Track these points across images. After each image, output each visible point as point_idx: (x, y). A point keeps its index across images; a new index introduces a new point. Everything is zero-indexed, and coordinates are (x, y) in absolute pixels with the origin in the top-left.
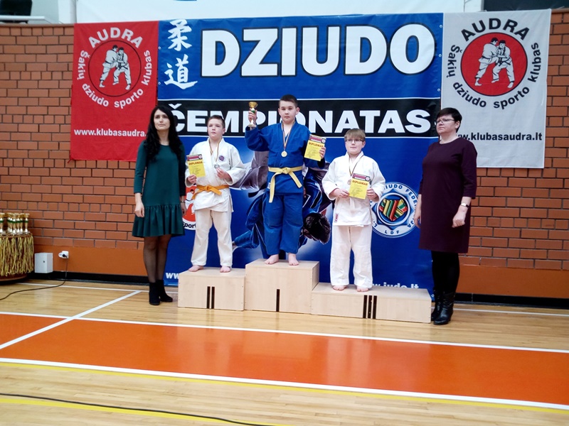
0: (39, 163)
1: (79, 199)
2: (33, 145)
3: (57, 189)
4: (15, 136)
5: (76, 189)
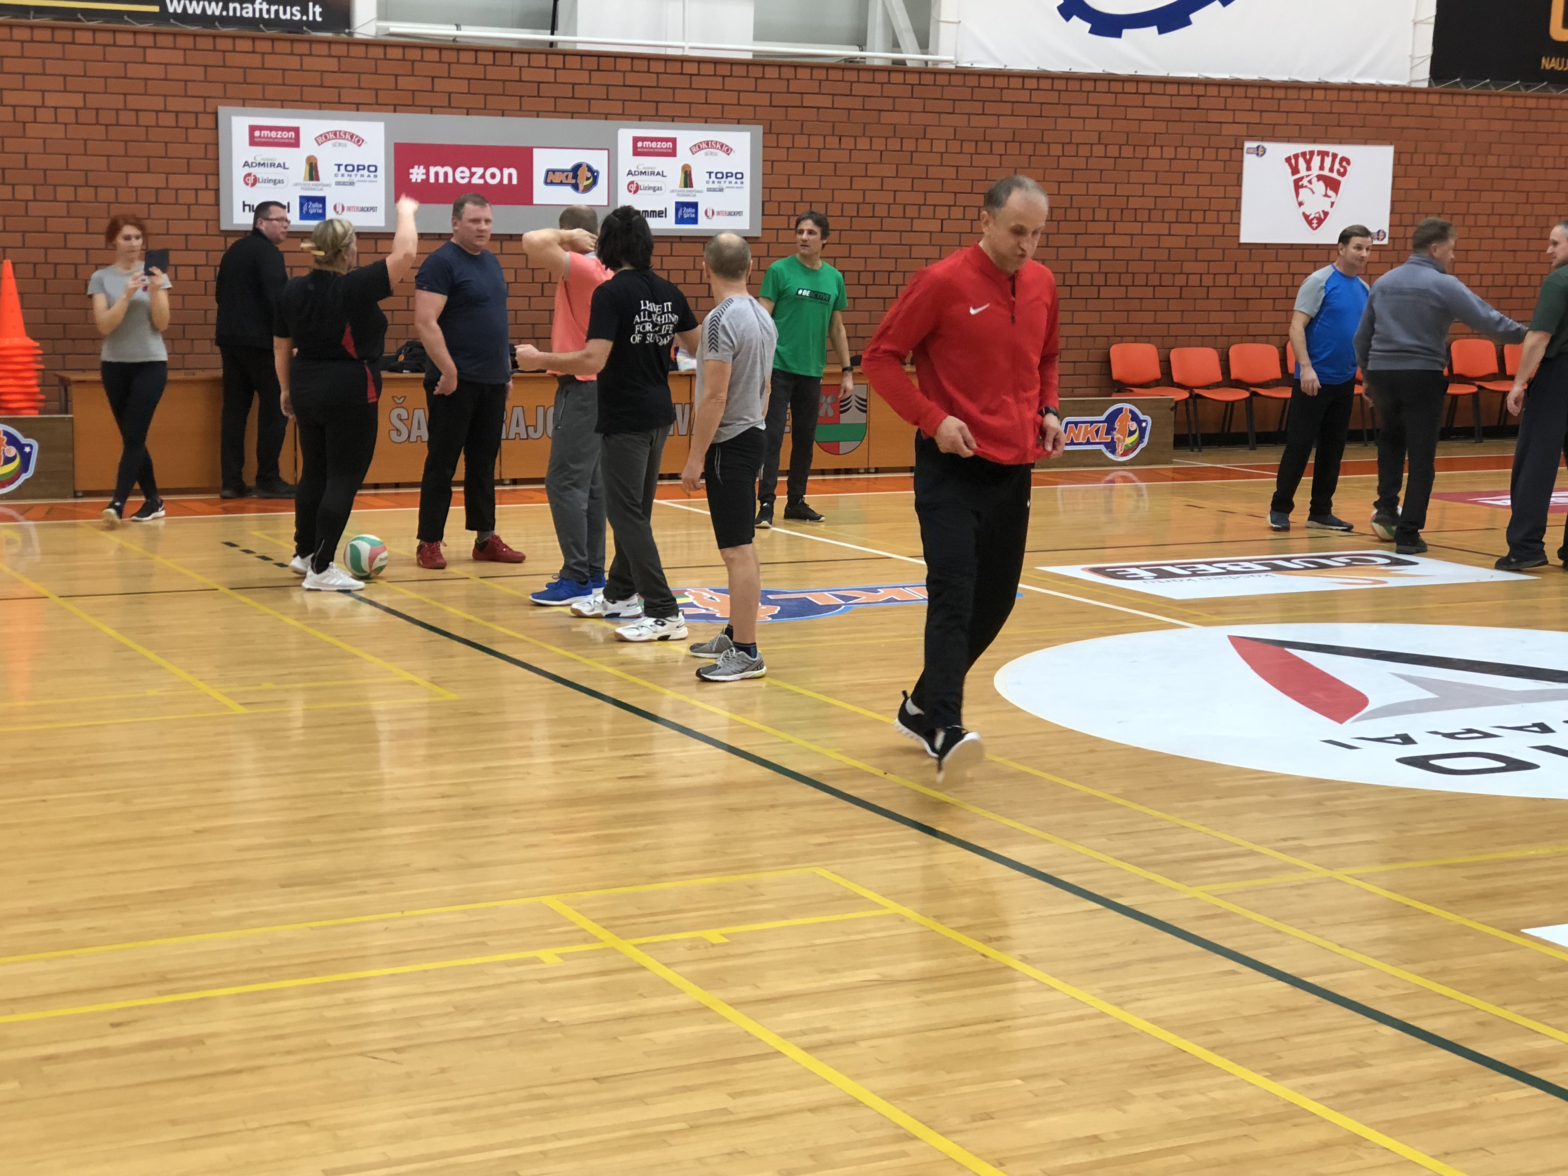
4: (906, 238)
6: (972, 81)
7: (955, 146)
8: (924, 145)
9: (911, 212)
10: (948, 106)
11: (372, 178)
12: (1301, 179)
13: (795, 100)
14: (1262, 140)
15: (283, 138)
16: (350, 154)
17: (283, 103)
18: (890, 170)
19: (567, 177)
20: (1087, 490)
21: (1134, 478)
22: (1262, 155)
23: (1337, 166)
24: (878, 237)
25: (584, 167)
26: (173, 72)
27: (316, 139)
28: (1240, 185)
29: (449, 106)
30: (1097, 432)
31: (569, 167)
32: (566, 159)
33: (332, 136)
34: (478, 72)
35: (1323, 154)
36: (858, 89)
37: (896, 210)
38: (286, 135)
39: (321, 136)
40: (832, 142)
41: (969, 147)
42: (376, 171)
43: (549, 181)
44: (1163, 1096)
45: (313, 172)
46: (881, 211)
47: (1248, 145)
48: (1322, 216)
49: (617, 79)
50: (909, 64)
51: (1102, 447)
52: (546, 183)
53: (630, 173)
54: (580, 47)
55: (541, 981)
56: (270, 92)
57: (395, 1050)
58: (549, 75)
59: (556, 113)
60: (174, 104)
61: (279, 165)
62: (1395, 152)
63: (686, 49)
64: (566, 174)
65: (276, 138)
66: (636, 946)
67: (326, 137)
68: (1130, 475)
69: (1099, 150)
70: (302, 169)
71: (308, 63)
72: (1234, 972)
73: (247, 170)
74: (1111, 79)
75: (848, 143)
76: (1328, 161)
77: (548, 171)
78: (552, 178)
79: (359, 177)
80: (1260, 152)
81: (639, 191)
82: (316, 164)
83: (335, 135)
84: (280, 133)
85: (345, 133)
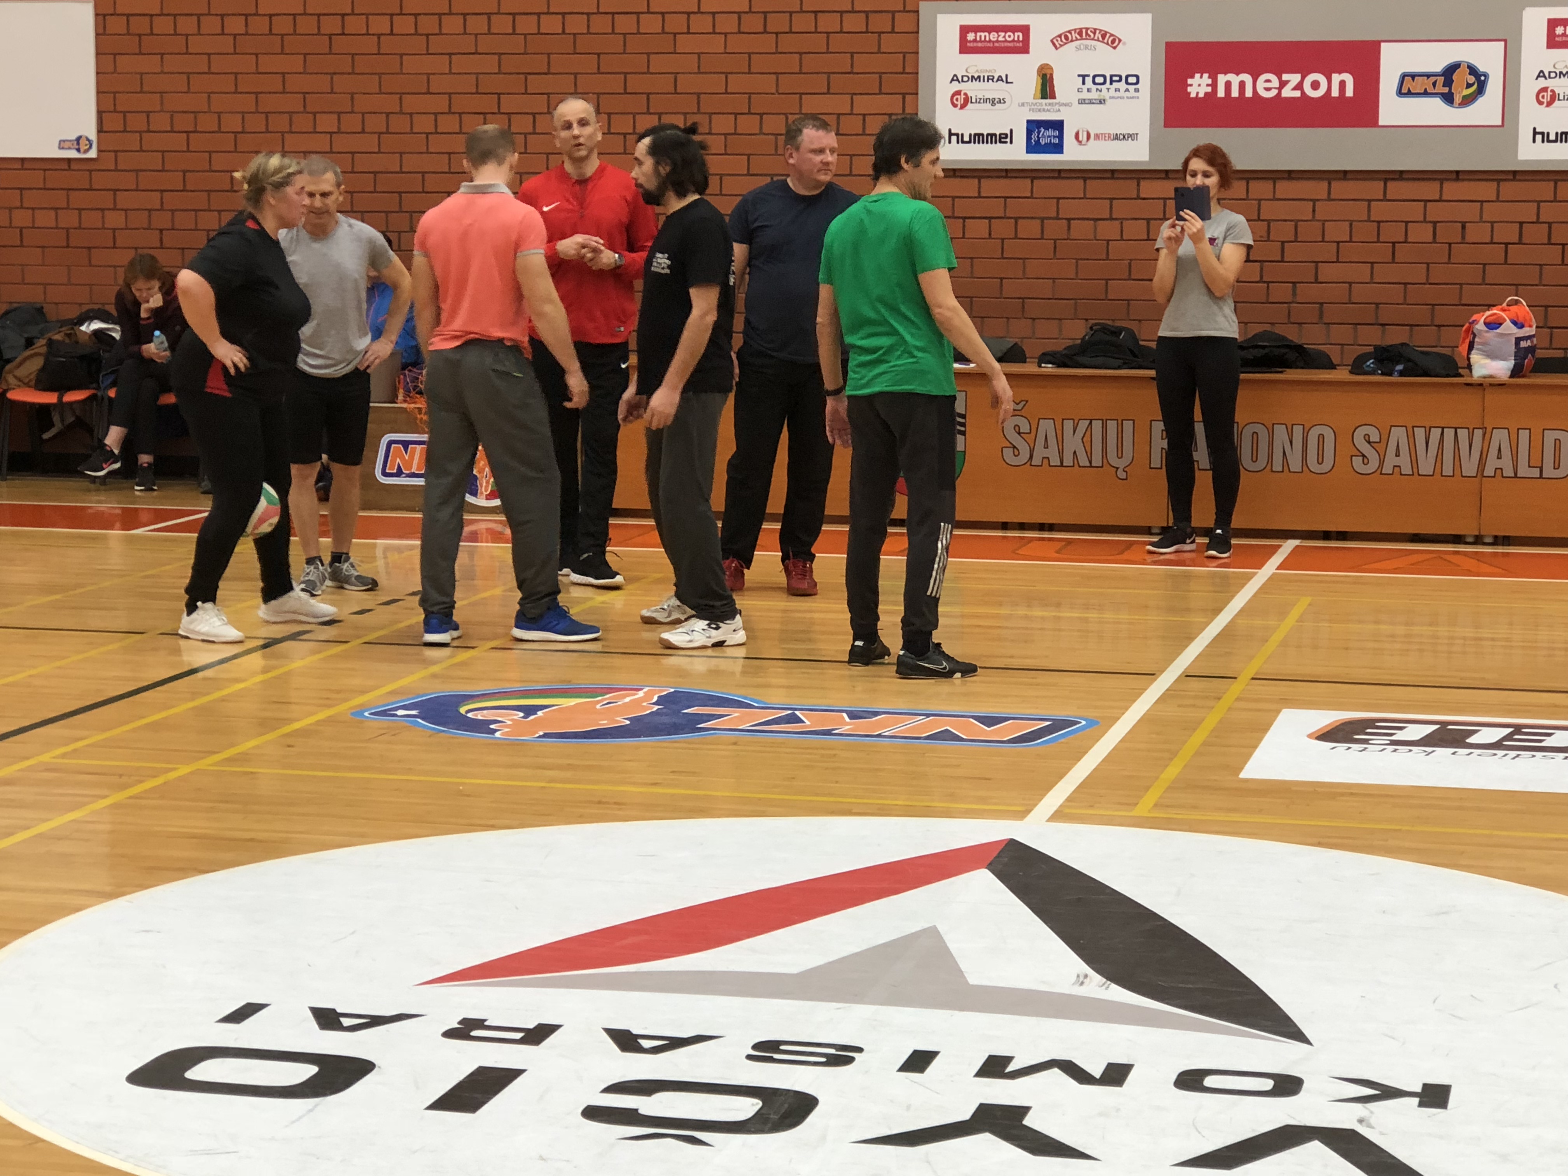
11: (1132, 93)
15: (1006, 41)
16: (1101, 60)
19: (1434, 84)
25: (1464, 67)
27: (1052, 41)
31: (1439, 68)
32: (1433, 57)
33: (1075, 35)
38: (1010, 36)
39: (1060, 36)
42: (1137, 83)
43: (1404, 90)
45: (1047, 88)
52: (1400, 93)
53: (1541, 75)
61: (1000, 79)
64: (1433, 79)
65: (997, 41)
67: (1066, 38)
70: (1033, 82)
77: (1404, 76)
78: (1410, 85)
79: (1112, 92)
81: (1557, 103)
82: (1051, 75)
83: (1080, 34)
84: (1002, 34)
85: (1094, 31)
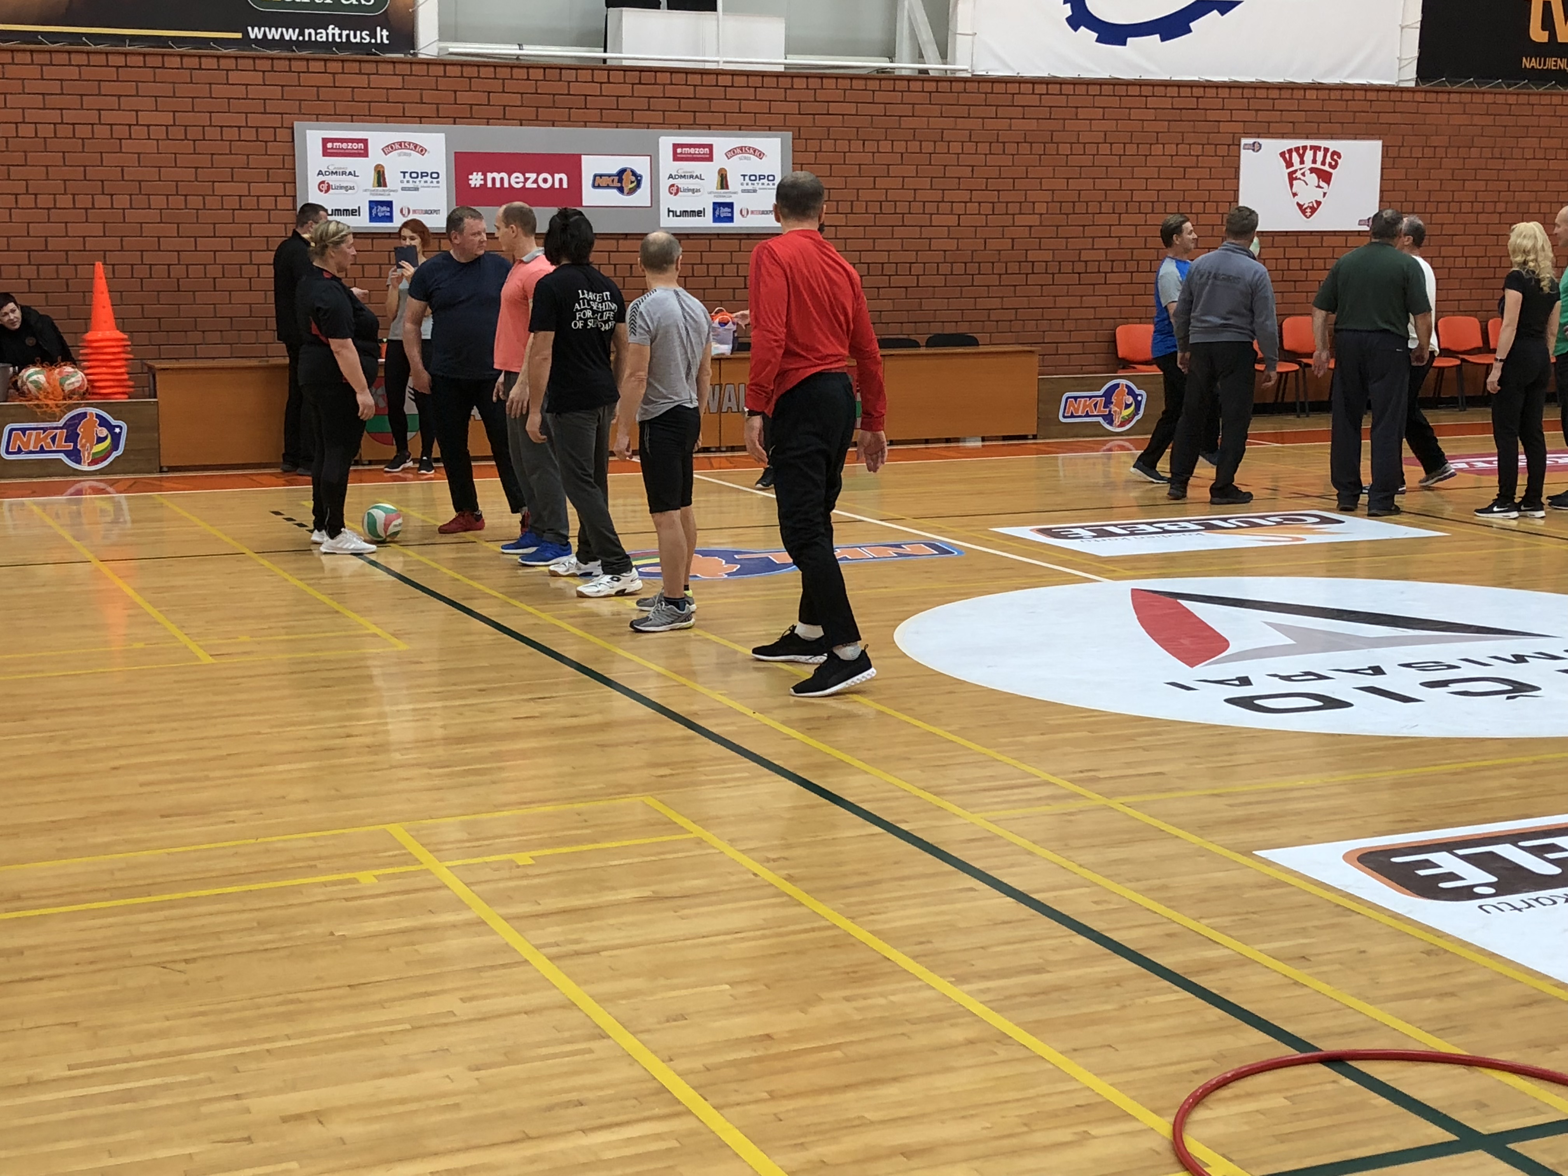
0: (959, 268)
1: (1011, 315)
2: (952, 244)
3: (982, 303)
4: (926, 232)
5: (1007, 303)
6: (987, 87)
7: (970, 147)
8: (941, 147)
9: (931, 208)
10: (964, 111)
11: (435, 184)
12: (1296, 171)
13: (822, 108)
14: (1258, 137)
15: (353, 149)
16: (414, 162)
17: (353, 117)
18: (911, 170)
19: (613, 181)
20: (1085, 458)
21: (1131, 447)
22: (1258, 151)
23: (1328, 159)
24: (899, 232)
25: (629, 172)
26: (253, 92)
27: (383, 150)
28: (1237, 177)
29: (504, 119)
30: (1095, 405)
31: (615, 172)
32: (611, 165)
33: (397, 146)
34: (530, 87)
35: (1316, 149)
36: (879, 97)
37: (917, 207)
38: (355, 146)
39: (387, 146)
40: (857, 145)
41: (983, 148)
42: (438, 177)
43: (596, 185)
44: (847, 999)
45: (381, 179)
46: (902, 207)
47: (1244, 141)
48: (1315, 205)
49: (657, 91)
50: (932, 73)
51: (1100, 419)
52: (594, 186)
53: (671, 177)
54: (625, 63)
55: (346, 900)
56: (341, 107)
57: (186, 961)
58: (595, 89)
59: (602, 122)
60: (253, 120)
62: (1383, 146)
63: (721, 63)
64: (612, 178)
65: (348, 149)
66: (448, 868)
67: (392, 147)
68: (1127, 444)
69: (1105, 149)
70: (371, 177)
71: (375, 80)
72: (972, 889)
73: (321, 178)
74: (1115, 83)
75: (871, 146)
76: (1320, 155)
77: (595, 176)
78: (599, 181)
79: (422, 184)
80: (1256, 148)
81: (680, 193)
82: (383, 172)
83: (401, 145)
84: (350, 144)
85: (410, 143)
